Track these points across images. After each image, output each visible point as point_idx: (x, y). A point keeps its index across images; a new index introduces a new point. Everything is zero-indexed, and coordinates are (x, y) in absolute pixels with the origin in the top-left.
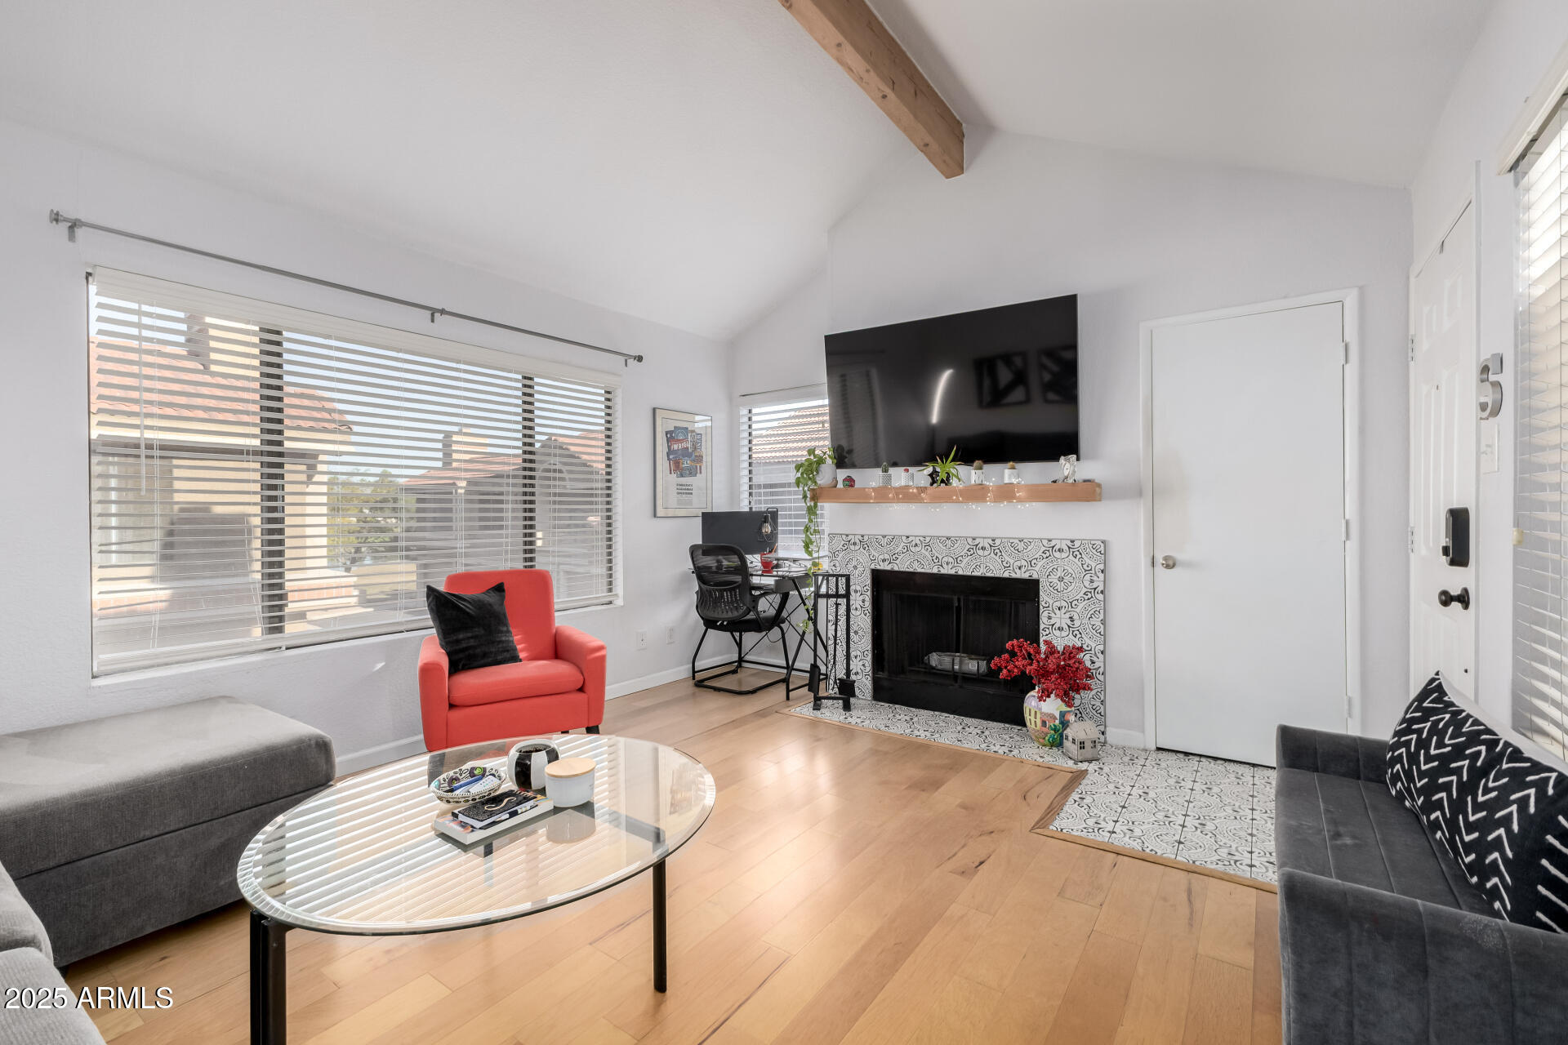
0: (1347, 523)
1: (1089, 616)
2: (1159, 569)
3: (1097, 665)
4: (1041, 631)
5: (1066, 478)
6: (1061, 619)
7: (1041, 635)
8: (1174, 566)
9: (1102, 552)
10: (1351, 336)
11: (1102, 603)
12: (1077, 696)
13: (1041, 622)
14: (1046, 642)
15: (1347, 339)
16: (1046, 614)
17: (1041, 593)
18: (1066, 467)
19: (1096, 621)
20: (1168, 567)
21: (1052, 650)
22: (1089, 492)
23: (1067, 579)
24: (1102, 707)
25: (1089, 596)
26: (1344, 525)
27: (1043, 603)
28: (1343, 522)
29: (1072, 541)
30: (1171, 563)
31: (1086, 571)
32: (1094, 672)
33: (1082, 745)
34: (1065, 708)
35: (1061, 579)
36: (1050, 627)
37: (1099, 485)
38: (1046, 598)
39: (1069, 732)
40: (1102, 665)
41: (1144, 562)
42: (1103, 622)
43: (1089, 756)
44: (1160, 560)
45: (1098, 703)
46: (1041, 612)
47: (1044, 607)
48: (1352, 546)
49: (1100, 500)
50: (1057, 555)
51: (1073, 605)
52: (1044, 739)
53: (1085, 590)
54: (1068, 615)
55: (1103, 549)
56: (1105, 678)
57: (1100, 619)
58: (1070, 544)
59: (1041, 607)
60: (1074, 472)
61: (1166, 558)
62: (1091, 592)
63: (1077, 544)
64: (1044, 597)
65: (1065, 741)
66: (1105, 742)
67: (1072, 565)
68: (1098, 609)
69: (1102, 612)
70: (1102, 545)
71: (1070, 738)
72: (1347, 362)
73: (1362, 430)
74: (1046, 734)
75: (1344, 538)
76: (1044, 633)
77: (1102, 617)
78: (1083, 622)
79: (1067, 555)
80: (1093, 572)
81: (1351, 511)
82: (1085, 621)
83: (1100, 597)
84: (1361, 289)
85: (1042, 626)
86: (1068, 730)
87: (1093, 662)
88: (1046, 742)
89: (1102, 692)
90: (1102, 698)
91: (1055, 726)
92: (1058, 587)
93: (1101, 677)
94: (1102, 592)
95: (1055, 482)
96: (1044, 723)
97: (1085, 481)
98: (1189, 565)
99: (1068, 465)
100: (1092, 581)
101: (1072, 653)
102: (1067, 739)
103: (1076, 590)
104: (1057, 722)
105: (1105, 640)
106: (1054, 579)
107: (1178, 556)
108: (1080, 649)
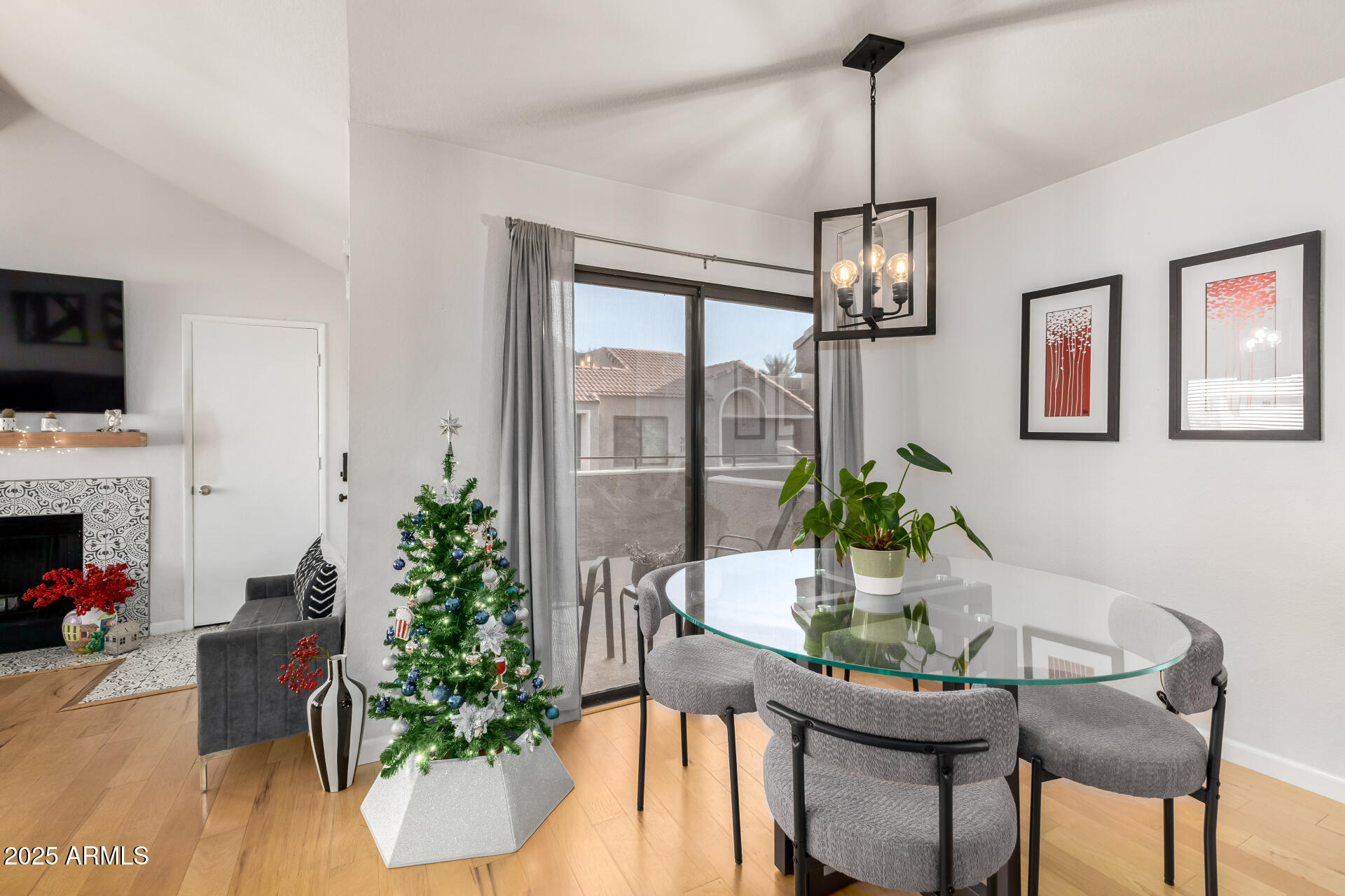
0: (320, 459)
1: (135, 538)
2: (198, 496)
3: (141, 577)
4: (84, 558)
5: (111, 427)
6: (106, 544)
7: (84, 561)
8: (209, 492)
9: (148, 486)
10: (322, 351)
11: (147, 526)
12: (122, 605)
13: (84, 549)
14: (89, 566)
15: (320, 352)
16: (90, 542)
17: (84, 525)
18: (110, 419)
19: (142, 542)
20: (204, 493)
21: (94, 570)
22: (136, 439)
23: (112, 511)
24: (146, 608)
25: (135, 522)
26: (318, 461)
27: (87, 534)
28: (318, 459)
29: (118, 479)
30: (206, 491)
31: (131, 502)
32: (139, 582)
33: (123, 641)
34: (105, 616)
35: (106, 511)
36: (95, 553)
37: (144, 435)
38: (89, 529)
39: (110, 635)
40: (147, 575)
41: (185, 491)
42: (149, 541)
43: (130, 648)
44: (198, 489)
45: (142, 606)
46: (84, 541)
47: (87, 537)
48: (322, 472)
49: (146, 446)
50: (103, 491)
51: (119, 531)
52: (84, 647)
53: (131, 518)
54: (113, 540)
55: (149, 485)
56: (149, 586)
57: (145, 539)
58: (115, 481)
59: (85, 537)
60: (119, 423)
61: (203, 488)
62: (136, 519)
63: (123, 481)
64: (87, 528)
65: (105, 643)
66: (149, 635)
67: (119, 499)
68: (143, 532)
69: (147, 533)
70: (148, 481)
71: (111, 639)
72: (319, 365)
73: (328, 405)
74: (86, 643)
75: (318, 468)
76: (88, 559)
77: (147, 537)
78: (129, 544)
79: (113, 490)
80: (139, 502)
81: (322, 453)
82: (131, 543)
83: (146, 522)
84: (327, 325)
85: (85, 554)
86: (109, 633)
87: (138, 575)
88: (87, 649)
89: (147, 597)
90: (147, 601)
91: (95, 633)
92: (104, 518)
93: (146, 585)
94: (147, 518)
95: (100, 430)
96: (84, 634)
97: (130, 431)
98: (219, 491)
99: (113, 418)
100: (137, 510)
101: (116, 571)
102: (108, 640)
103: (121, 519)
104: (98, 630)
105: (150, 557)
106: (99, 512)
107: (213, 485)
108: (124, 566)
